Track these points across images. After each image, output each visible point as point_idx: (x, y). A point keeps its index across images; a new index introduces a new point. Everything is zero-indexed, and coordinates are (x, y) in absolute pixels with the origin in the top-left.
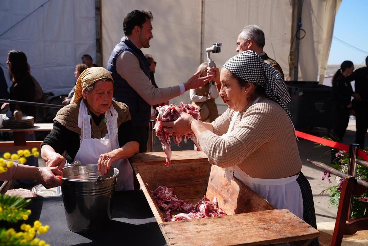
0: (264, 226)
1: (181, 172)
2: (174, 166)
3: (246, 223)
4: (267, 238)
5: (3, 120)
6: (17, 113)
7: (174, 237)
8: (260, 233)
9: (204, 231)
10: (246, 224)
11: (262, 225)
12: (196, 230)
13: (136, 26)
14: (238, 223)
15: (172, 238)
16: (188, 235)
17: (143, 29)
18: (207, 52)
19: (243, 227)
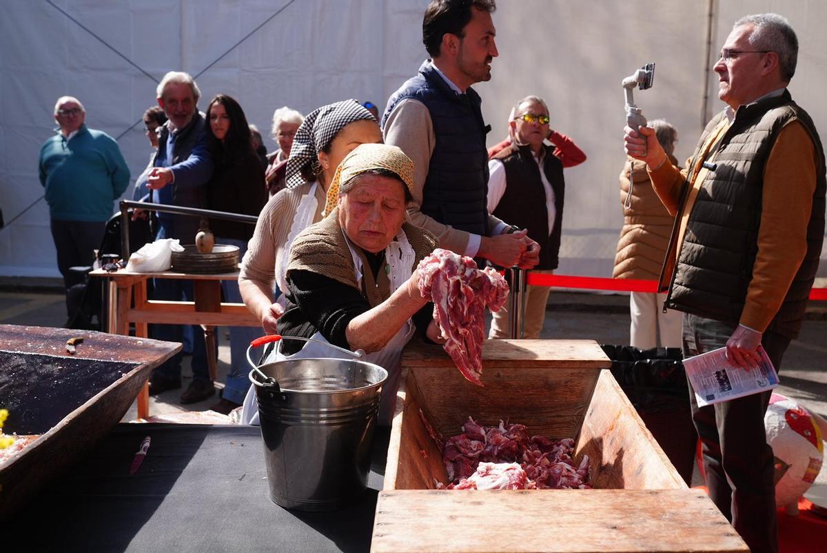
0: (618, 522)
1: (520, 391)
2: (502, 374)
3: (579, 510)
4: (605, 547)
5: (173, 252)
6: (202, 237)
7: (391, 522)
8: (598, 535)
9: (468, 517)
10: (578, 512)
11: (615, 518)
12: (450, 513)
13: (447, 34)
14: (560, 508)
15: (386, 524)
16: (425, 521)
17: (465, 39)
18: (624, 87)
19: (565, 517)
